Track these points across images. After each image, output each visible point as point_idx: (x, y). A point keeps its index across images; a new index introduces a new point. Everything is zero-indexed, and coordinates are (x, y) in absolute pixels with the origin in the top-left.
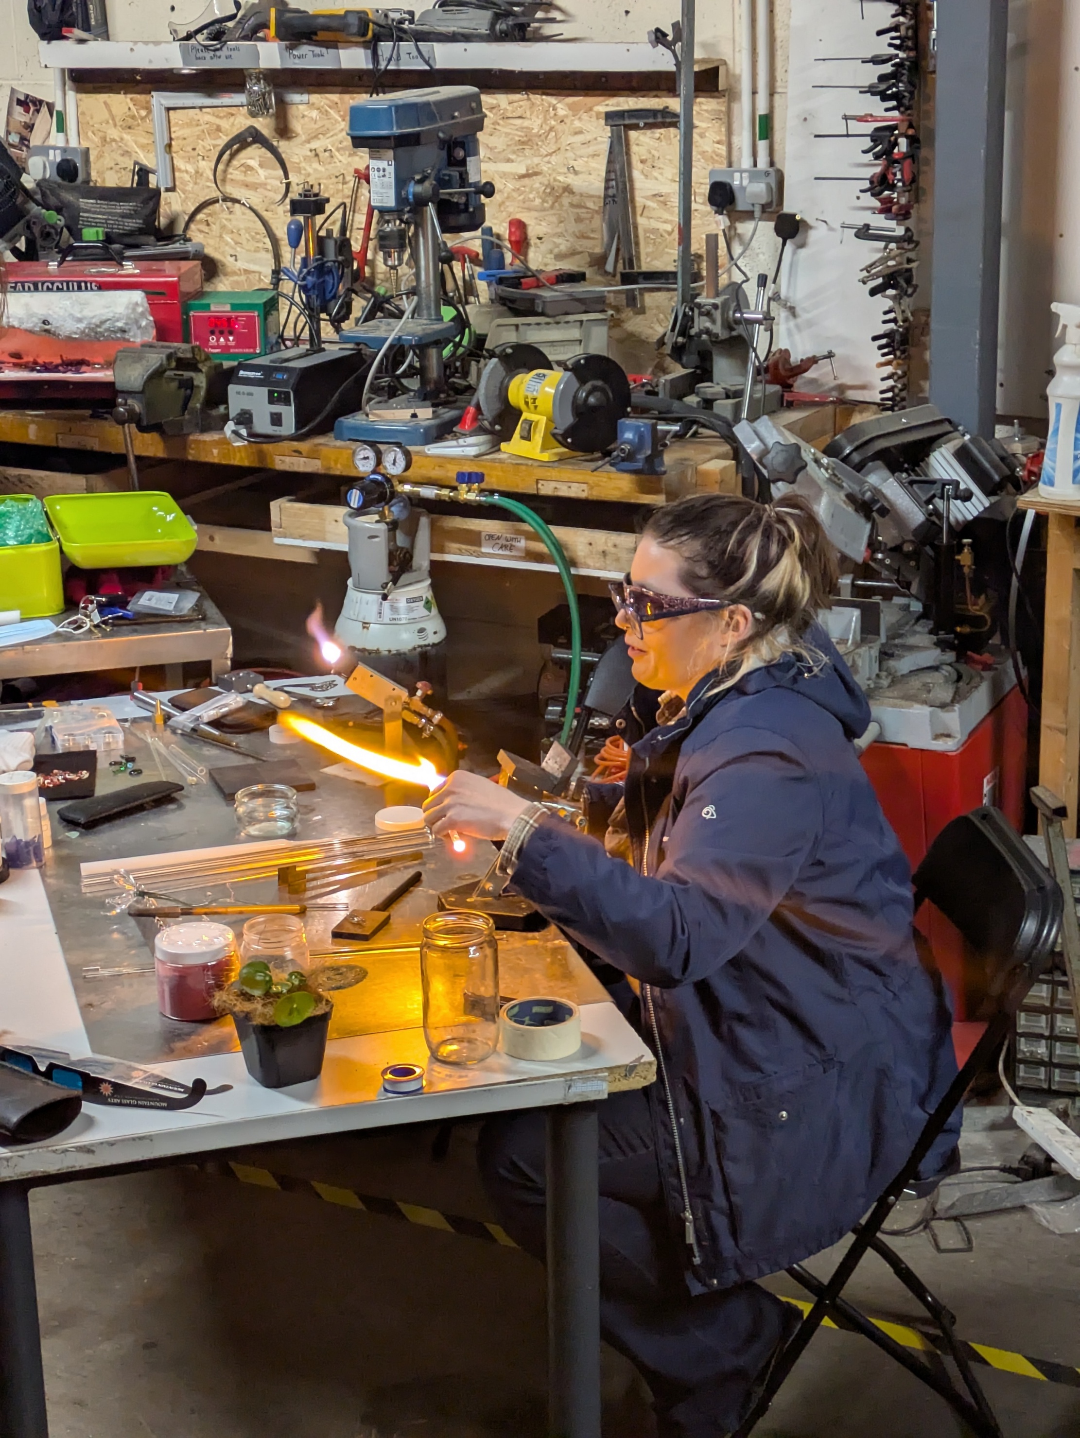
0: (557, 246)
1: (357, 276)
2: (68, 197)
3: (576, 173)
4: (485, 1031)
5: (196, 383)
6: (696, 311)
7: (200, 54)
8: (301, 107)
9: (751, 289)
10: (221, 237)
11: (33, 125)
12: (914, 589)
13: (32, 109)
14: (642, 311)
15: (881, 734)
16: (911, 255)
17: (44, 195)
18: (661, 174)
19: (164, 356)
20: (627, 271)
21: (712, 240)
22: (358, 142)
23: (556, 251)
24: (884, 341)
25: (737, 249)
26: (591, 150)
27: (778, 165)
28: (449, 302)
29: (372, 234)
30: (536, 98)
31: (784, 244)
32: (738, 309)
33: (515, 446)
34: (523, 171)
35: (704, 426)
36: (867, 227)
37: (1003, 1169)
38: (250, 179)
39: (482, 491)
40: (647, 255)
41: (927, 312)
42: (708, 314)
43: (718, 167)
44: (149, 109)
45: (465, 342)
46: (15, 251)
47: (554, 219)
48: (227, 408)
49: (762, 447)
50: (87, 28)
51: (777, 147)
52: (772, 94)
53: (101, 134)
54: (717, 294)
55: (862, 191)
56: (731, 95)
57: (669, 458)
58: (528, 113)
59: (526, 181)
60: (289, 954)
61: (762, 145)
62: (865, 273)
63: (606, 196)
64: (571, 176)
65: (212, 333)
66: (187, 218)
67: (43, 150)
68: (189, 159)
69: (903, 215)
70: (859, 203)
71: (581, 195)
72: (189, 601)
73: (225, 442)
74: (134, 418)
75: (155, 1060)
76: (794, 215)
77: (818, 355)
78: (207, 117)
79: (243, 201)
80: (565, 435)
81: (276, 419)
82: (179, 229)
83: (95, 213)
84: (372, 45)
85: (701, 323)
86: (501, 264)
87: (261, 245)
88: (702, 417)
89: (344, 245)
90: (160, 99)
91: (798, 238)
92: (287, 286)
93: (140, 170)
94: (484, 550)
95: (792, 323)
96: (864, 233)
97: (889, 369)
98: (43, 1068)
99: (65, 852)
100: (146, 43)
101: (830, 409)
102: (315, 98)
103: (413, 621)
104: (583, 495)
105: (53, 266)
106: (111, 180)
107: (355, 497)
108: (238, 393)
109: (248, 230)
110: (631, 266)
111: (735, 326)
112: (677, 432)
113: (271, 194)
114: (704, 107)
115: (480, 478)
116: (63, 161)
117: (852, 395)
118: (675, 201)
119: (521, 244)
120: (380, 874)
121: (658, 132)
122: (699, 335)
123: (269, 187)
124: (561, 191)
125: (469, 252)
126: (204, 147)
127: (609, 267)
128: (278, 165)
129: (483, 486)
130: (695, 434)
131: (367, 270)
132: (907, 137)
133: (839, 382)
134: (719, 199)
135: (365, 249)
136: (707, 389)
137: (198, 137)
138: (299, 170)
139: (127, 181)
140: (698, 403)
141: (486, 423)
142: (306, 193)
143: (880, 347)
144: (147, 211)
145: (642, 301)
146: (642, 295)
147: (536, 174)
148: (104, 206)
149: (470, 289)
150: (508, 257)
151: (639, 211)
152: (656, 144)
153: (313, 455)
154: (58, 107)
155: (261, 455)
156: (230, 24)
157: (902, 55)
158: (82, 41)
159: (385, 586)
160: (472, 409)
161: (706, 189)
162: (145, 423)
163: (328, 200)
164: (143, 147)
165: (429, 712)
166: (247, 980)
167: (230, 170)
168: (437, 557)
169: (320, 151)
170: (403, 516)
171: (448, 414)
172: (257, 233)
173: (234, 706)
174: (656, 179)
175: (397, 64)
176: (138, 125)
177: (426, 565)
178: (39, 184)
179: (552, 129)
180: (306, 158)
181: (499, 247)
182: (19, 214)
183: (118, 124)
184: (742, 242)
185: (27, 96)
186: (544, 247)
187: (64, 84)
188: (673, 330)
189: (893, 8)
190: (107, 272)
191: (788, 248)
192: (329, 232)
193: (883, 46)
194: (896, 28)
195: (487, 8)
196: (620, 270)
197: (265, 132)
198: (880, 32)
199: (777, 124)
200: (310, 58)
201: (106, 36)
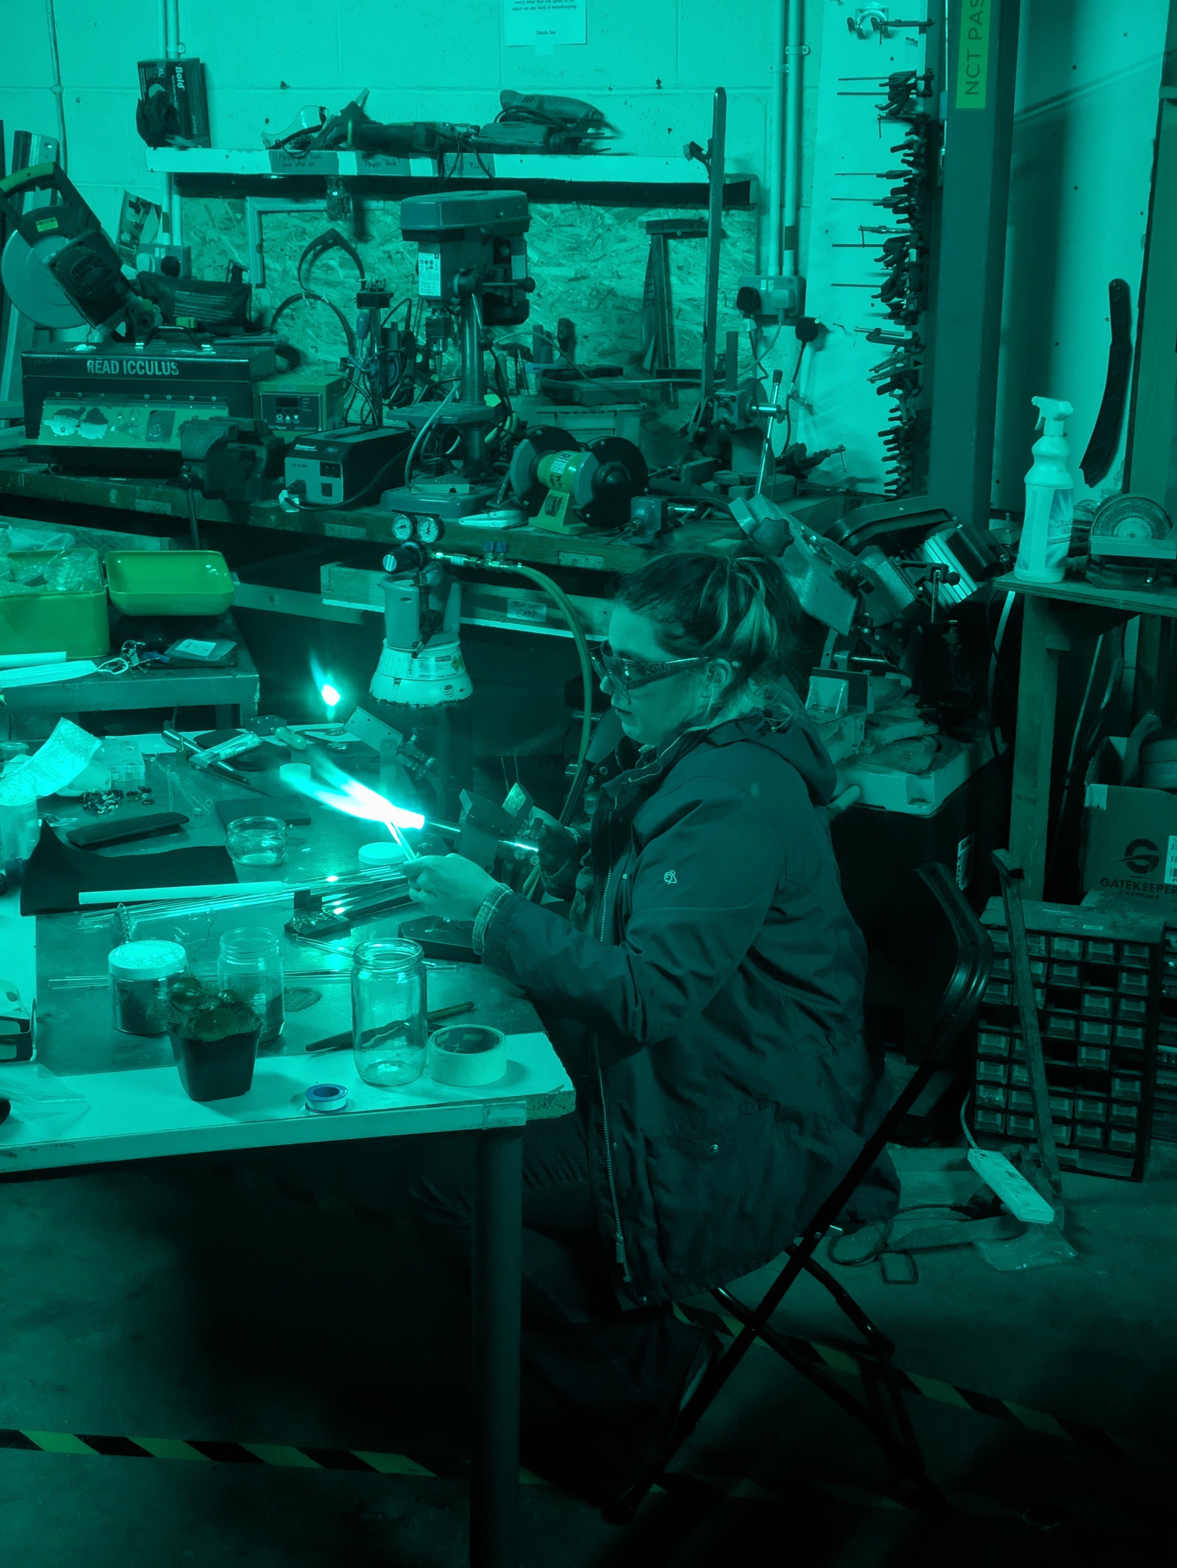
0: (601, 344)
2: (167, 289)
3: (619, 277)
5: (258, 455)
6: (716, 403)
7: (286, 162)
8: (377, 213)
9: (767, 384)
10: (304, 329)
11: (143, 225)
12: (902, 665)
13: (142, 212)
14: (675, 406)
15: (862, 796)
16: (919, 358)
18: (696, 280)
19: (227, 429)
20: (663, 368)
21: (733, 337)
22: (409, 235)
23: (600, 348)
24: (890, 437)
25: (762, 350)
26: (633, 256)
27: (802, 274)
30: (586, 208)
31: (803, 347)
32: (755, 402)
33: (541, 522)
34: (572, 275)
35: (719, 510)
36: (878, 331)
37: (955, 1208)
38: (332, 278)
39: (506, 560)
40: (682, 354)
41: (929, 412)
42: (726, 406)
43: (746, 274)
44: (242, 211)
45: (507, 427)
47: (599, 320)
48: (284, 480)
49: (754, 522)
50: (189, 135)
51: (801, 256)
52: (798, 206)
53: (201, 234)
54: (736, 389)
55: (874, 297)
56: (760, 208)
57: (680, 536)
58: (578, 222)
59: (575, 284)
61: (787, 255)
62: (873, 374)
63: (646, 300)
64: (615, 280)
65: (279, 411)
66: (274, 312)
67: (151, 248)
68: (278, 258)
69: (909, 319)
70: (874, 310)
71: (624, 298)
72: (225, 649)
73: (279, 510)
74: (198, 484)
76: (814, 320)
77: (830, 449)
78: (294, 221)
79: (324, 297)
80: (585, 511)
81: (327, 490)
82: (268, 322)
83: (188, 303)
84: (438, 156)
86: (550, 359)
87: (338, 338)
88: (715, 500)
89: (408, 338)
90: (253, 204)
91: (818, 340)
93: (235, 267)
94: (509, 616)
95: (809, 420)
96: (875, 336)
97: (894, 464)
100: (240, 150)
101: (839, 500)
102: (388, 204)
103: (441, 678)
104: (599, 567)
105: (140, 346)
106: (210, 276)
107: (390, 562)
108: (294, 465)
109: (327, 324)
110: (666, 364)
111: (752, 418)
112: (693, 513)
113: (348, 293)
114: (737, 219)
116: (167, 258)
117: (862, 488)
118: (703, 304)
121: (691, 241)
122: (718, 425)
123: (347, 285)
124: (605, 294)
125: (520, 347)
126: (291, 248)
127: (647, 364)
128: (355, 265)
129: (507, 556)
130: (710, 516)
131: (430, 363)
132: (916, 247)
133: (850, 475)
134: (746, 304)
136: (725, 475)
137: (287, 239)
138: (373, 270)
139: (222, 277)
140: (715, 488)
141: (516, 498)
142: (376, 287)
143: (886, 443)
144: (238, 303)
145: (676, 397)
146: (675, 391)
147: (584, 277)
148: (197, 297)
149: (521, 382)
150: (557, 354)
151: (675, 313)
152: (690, 252)
153: (359, 523)
154: (165, 209)
155: (311, 523)
156: (315, 135)
157: (914, 171)
158: (184, 148)
159: (415, 645)
160: (504, 487)
161: (734, 295)
162: (209, 490)
163: (391, 295)
164: (238, 247)
165: (423, 756)
167: (314, 269)
168: (467, 621)
169: (392, 253)
170: (437, 582)
172: (336, 328)
174: (691, 284)
175: (461, 173)
176: (234, 227)
177: (456, 627)
179: (599, 236)
180: (380, 259)
181: (549, 344)
182: (119, 301)
183: (217, 225)
184: (766, 344)
185: (138, 199)
186: (589, 345)
187: (171, 190)
188: (695, 420)
189: (907, 128)
190: (187, 354)
191: (808, 350)
192: (394, 325)
193: (896, 162)
194: (908, 145)
195: (543, 123)
196: (657, 365)
197: (345, 235)
198: (894, 150)
199: (802, 236)
200: (384, 166)
201: (207, 144)
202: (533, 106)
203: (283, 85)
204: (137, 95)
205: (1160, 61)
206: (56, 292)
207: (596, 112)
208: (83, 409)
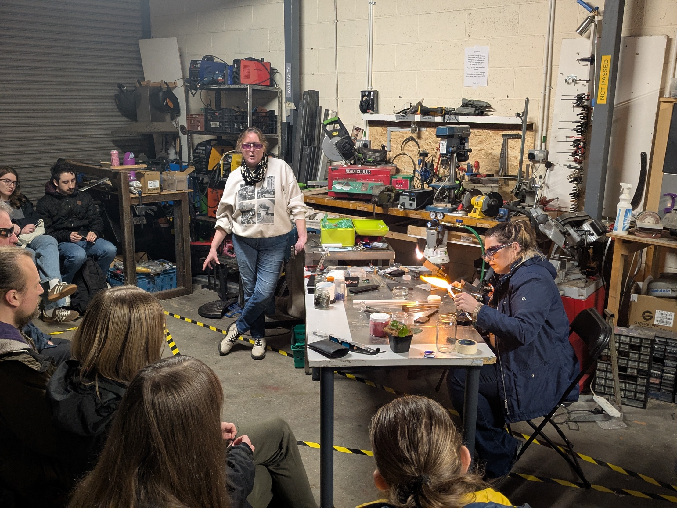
0: (487, 168)
1: (435, 174)
2: (365, 151)
3: (493, 150)
4: (451, 346)
5: (392, 195)
6: (522, 184)
7: (400, 118)
8: (424, 132)
9: (537, 180)
10: (401, 163)
11: (358, 135)
12: (576, 258)
13: (358, 131)
14: (508, 186)
15: (565, 294)
16: (581, 173)
17: (359, 150)
18: (516, 151)
19: (384, 188)
20: (505, 175)
21: (528, 166)
22: (438, 136)
24: (572, 195)
25: (534, 171)
26: (498, 144)
27: (547, 150)
28: (458, 180)
29: (439, 164)
30: (485, 131)
31: (547, 169)
32: (534, 184)
33: (472, 215)
34: (480, 149)
35: (522, 213)
36: (570, 165)
37: (589, 411)
38: (410, 149)
39: (462, 225)
40: (510, 171)
41: (585, 189)
42: (525, 185)
43: (531, 149)
44: (386, 131)
45: (461, 190)
46: (351, 164)
47: (487, 161)
48: (399, 202)
49: (537, 215)
50: (373, 111)
51: (547, 145)
52: (547, 131)
53: (374, 137)
54: (528, 180)
55: (569, 156)
56: (536, 131)
57: (512, 220)
58: (482, 134)
59: (480, 151)
60: (403, 322)
61: (543, 144)
62: (569, 177)
63: (501, 156)
65: (397, 184)
66: (393, 158)
67: (360, 141)
68: (395, 144)
69: (580, 162)
70: (569, 160)
71: (494, 155)
72: (386, 245)
73: (398, 210)
74: (376, 202)
75: (368, 344)
76: (551, 162)
77: (554, 198)
78: (400, 133)
79: (408, 154)
80: (485, 212)
81: (411, 205)
82: (391, 161)
83: (370, 155)
84: (443, 116)
85: (523, 187)
86: (472, 171)
87: (411, 165)
88: (522, 211)
89: (432, 165)
90: (389, 129)
91: (551, 168)
92: (417, 175)
93: (383, 146)
94: (462, 240)
95: (548, 190)
96: (569, 167)
97: (574, 203)
98: (340, 342)
99: (350, 298)
100: (387, 115)
101: (556, 213)
102: (428, 129)
103: (441, 257)
105: (360, 166)
106: (376, 148)
107: (429, 224)
108: (402, 198)
109: (408, 162)
110: (506, 173)
111: (532, 188)
112: (515, 214)
113: (415, 153)
114: (529, 134)
115: (462, 221)
116: (365, 143)
117: (562, 209)
118: (519, 158)
119: (477, 166)
120: (428, 310)
121: (516, 140)
122: (522, 190)
123: (414, 151)
124: (489, 154)
125: (464, 168)
126: (399, 141)
127: (500, 174)
128: (417, 146)
129: (462, 224)
130: (519, 215)
131: (437, 172)
132: (583, 142)
133: (559, 206)
134: (530, 157)
135: (437, 167)
136: (523, 204)
137: (398, 139)
138: (422, 147)
139: (380, 148)
140: (521, 208)
141: (464, 208)
142: (424, 151)
143: (571, 197)
144: (384, 156)
145: (508, 183)
147: (483, 150)
148: (373, 154)
149: (463, 178)
150: (474, 171)
151: (509, 160)
152: (515, 143)
153: (420, 214)
154: (365, 130)
155: (407, 214)
156: (408, 110)
157: (583, 121)
158: (372, 114)
159: (435, 247)
160: (461, 205)
161: (527, 155)
162: (378, 204)
163: (429, 153)
164: (384, 141)
165: (444, 273)
166: (393, 325)
167: (405, 147)
168: (449, 241)
169: (428, 142)
170: (441, 231)
171: (455, 206)
172: (410, 163)
173: (394, 270)
174: (514, 152)
175: (450, 121)
176: (384, 135)
177: (446, 243)
178: (358, 148)
179: (488, 138)
180: (424, 144)
181: (472, 167)
182: (353, 154)
183: (379, 135)
184: (536, 169)
185: (357, 128)
186: (483, 168)
187: (367, 125)
188: (516, 189)
189: (582, 109)
190: (373, 168)
191: (548, 170)
192: (429, 162)
193: (578, 118)
194: (582, 114)
195: (474, 107)
196: (503, 174)
197: (415, 138)
198: (577, 115)
199: (548, 139)
200: (428, 119)
201: (378, 113)
202: (471, 103)
203: (400, 97)
204: (360, 100)
205: (659, 91)
206: (336, 151)
207: (489, 104)
208: (344, 182)
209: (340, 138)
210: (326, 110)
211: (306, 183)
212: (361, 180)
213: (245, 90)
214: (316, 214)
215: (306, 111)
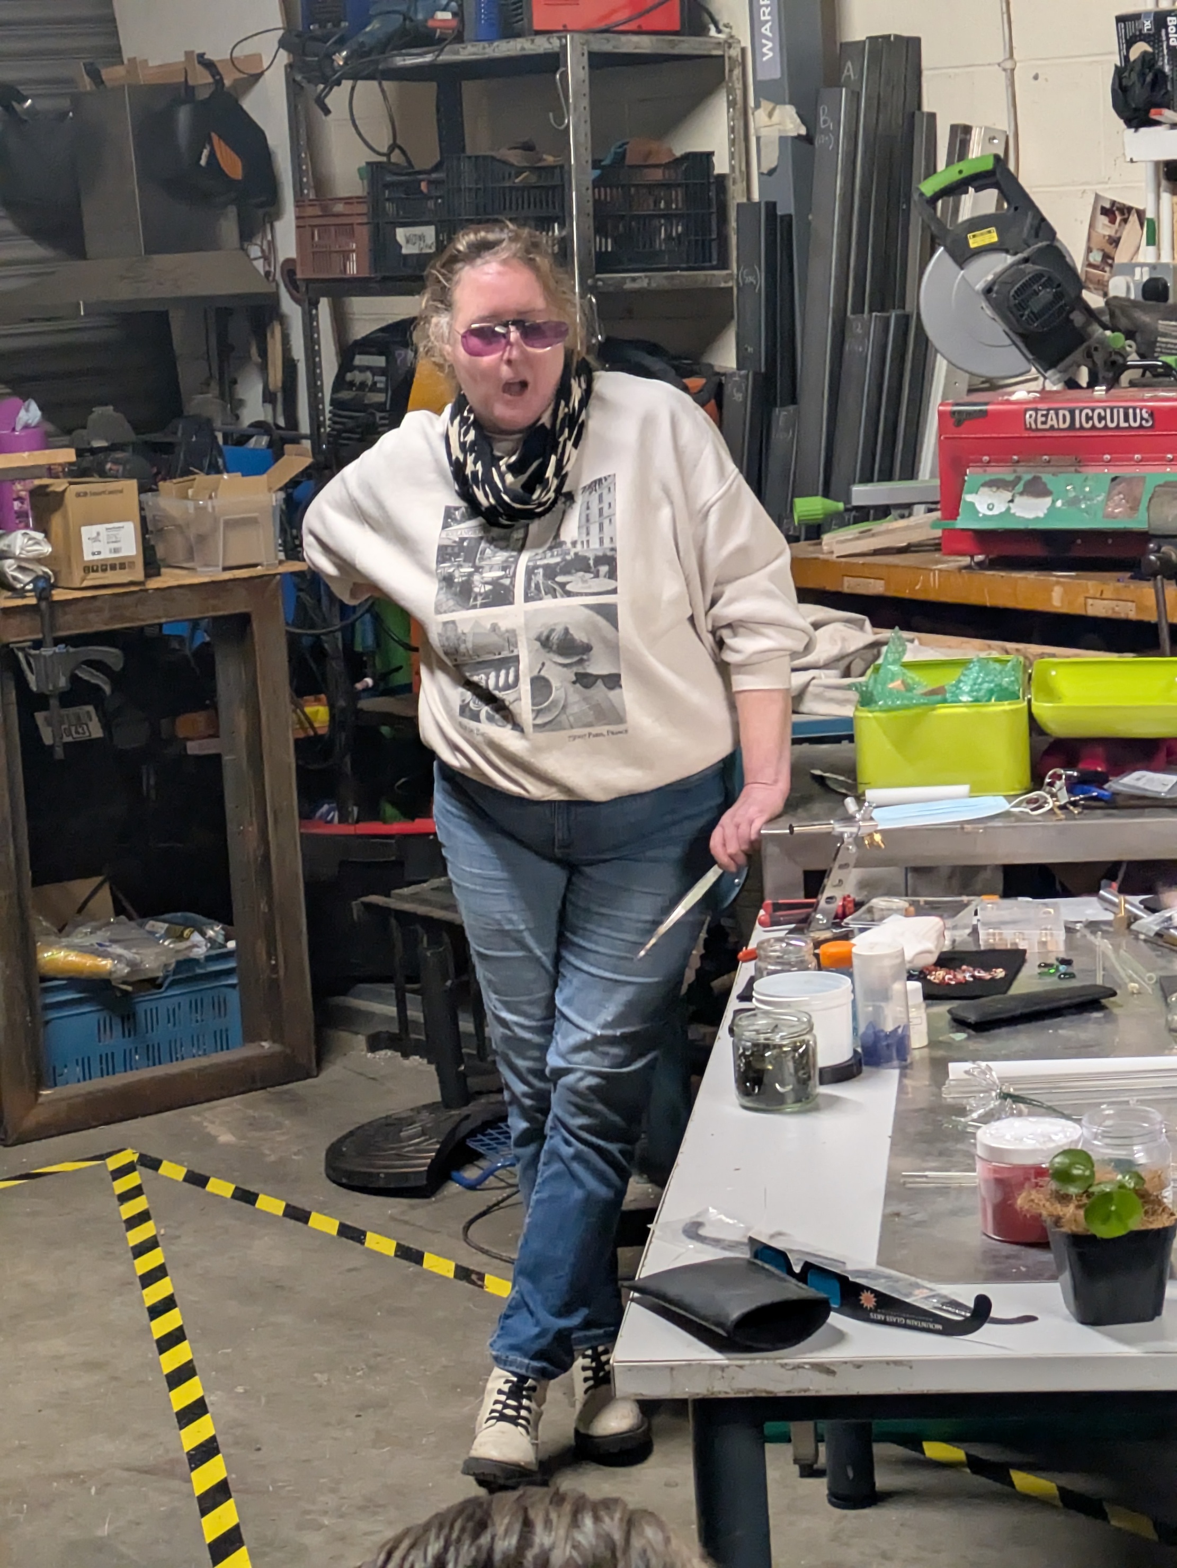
2: (1146, 318)
11: (1119, 239)
13: (1119, 218)
17: (1112, 315)
67: (1129, 268)
98: (797, 1269)
99: (940, 1052)
105: (1100, 390)
116: (1151, 280)
154: (1150, 214)
158: (1174, 126)
178: (1109, 304)
182: (1080, 337)
185: (1113, 203)
187: (1158, 186)
190: (1165, 397)
204: (1115, 59)
206: (995, 328)
208: (1019, 479)
209: (1010, 259)
210: (954, 128)
211: (847, 498)
212: (1108, 464)
213: (553, 61)
214: (877, 645)
215: (852, 137)
